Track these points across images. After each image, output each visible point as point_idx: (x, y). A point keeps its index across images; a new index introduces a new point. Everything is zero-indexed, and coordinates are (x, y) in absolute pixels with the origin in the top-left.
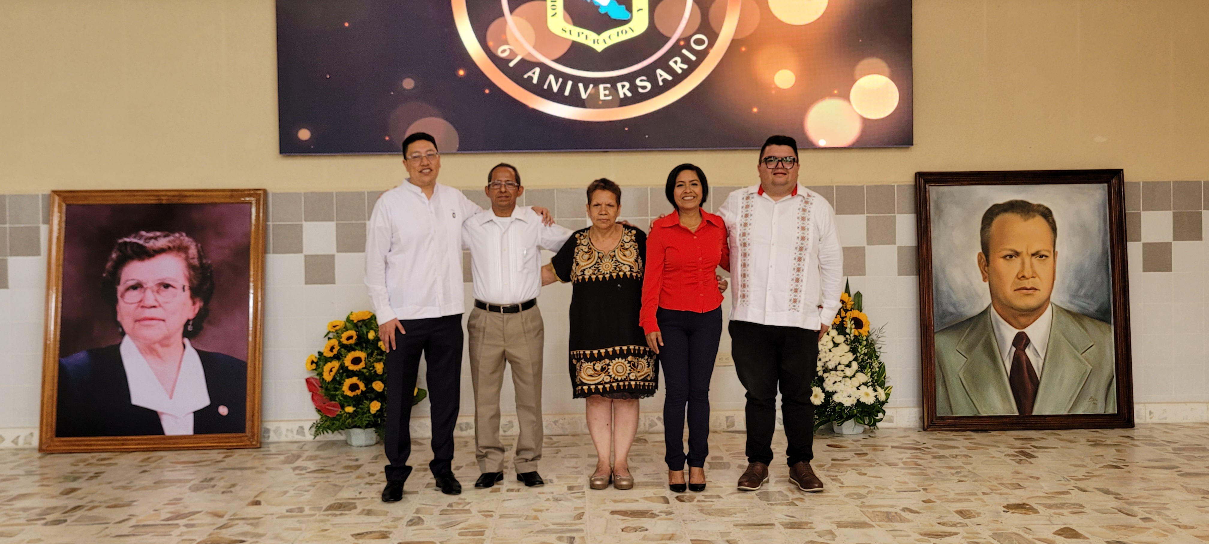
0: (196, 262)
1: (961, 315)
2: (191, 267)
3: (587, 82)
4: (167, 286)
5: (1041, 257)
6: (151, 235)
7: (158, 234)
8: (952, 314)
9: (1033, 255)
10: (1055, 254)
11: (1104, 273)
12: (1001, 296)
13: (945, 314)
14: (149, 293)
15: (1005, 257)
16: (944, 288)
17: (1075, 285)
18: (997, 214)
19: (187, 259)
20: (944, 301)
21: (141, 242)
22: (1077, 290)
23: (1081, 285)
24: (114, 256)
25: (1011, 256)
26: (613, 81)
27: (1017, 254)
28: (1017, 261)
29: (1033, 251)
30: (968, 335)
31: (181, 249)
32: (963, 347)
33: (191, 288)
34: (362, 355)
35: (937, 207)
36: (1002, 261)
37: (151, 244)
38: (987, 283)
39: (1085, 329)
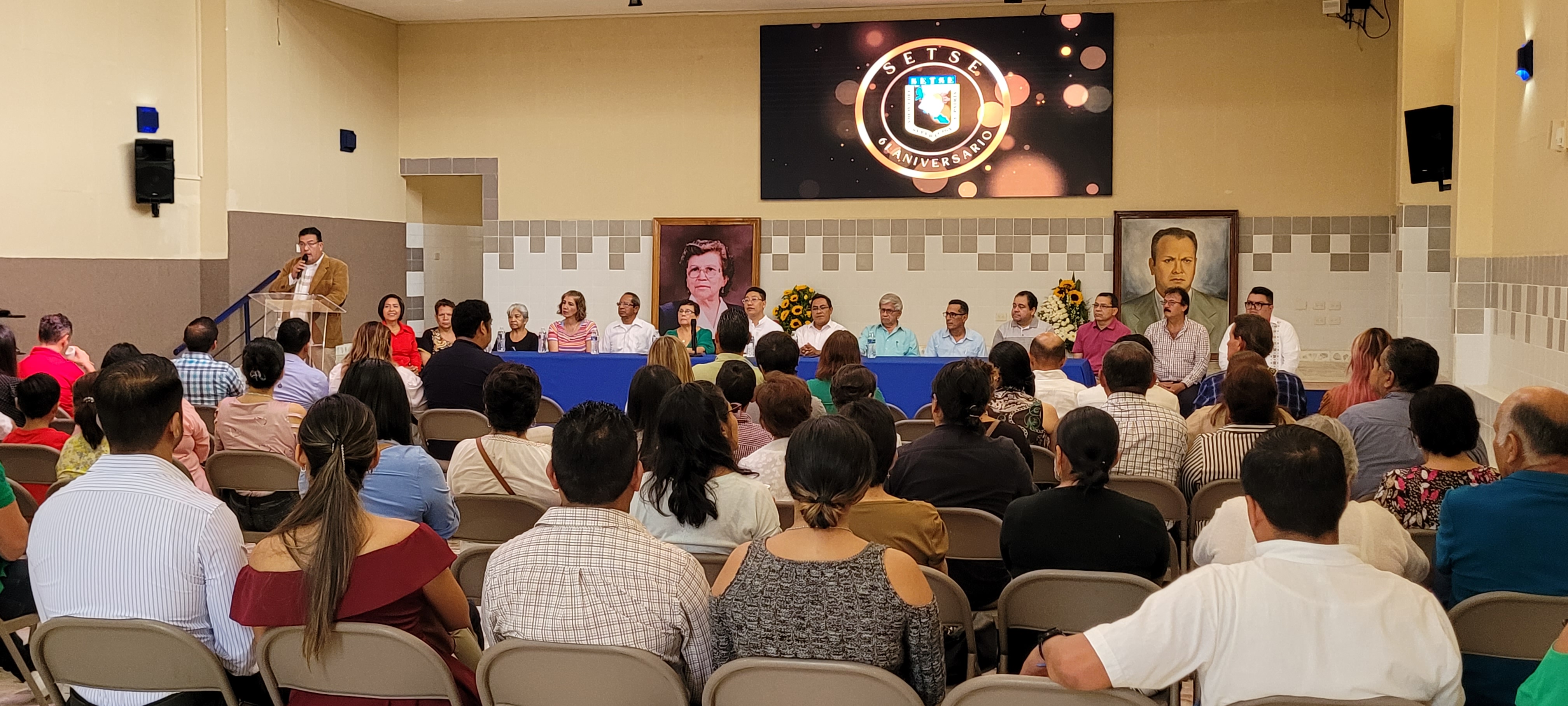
0: (725, 257)
1: (1137, 294)
2: (722, 259)
3: (925, 158)
4: (711, 269)
5: (1187, 261)
6: (703, 242)
7: (706, 241)
8: (1131, 293)
9: (1182, 260)
10: (1196, 259)
11: (1224, 271)
12: (1161, 283)
13: (1128, 293)
14: (702, 272)
15: (1165, 261)
16: (1128, 278)
17: (1206, 278)
18: (1162, 235)
19: (721, 255)
20: (1128, 285)
21: (698, 245)
22: (1207, 281)
23: (1210, 277)
24: (685, 253)
25: (1169, 260)
26: (939, 158)
27: (1173, 259)
28: (1173, 263)
29: (1182, 258)
30: (1141, 305)
31: (718, 250)
32: (1137, 313)
33: (723, 271)
34: (801, 307)
35: (1126, 231)
36: (1163, 263)
37: (702, 247)
38: (1154, 276)
39: (1212, 304)
